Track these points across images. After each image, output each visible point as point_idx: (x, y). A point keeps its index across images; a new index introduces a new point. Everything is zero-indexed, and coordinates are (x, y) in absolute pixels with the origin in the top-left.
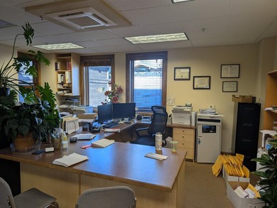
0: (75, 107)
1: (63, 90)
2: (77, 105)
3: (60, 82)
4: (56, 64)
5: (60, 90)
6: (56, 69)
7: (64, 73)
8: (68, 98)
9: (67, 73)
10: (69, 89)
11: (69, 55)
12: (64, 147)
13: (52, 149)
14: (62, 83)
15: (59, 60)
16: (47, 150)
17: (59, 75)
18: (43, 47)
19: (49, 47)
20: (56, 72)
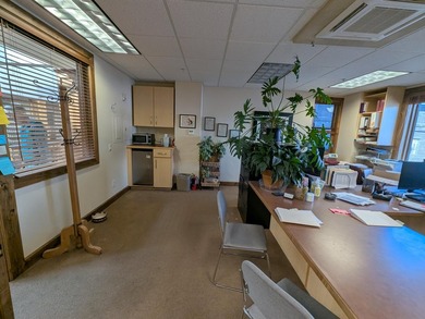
0: (377, 160)
1: (365, 137)
2: (382, 157)
3: (362, 126)
4: (362, 105)
5: (360, 136)
6: (361, 111)
7: (370, 115)
8: (369, 147)
9: (374, 115)
10: (374, 136)
11: (384, 90)
12: (308, 200)
13: (291, 196)
14: (365, 129)
15: (367, 100)
16: (286, 195)
17: (363, 118)
18: (343, 85)
19: (351, 84)
20: (360, 115)
